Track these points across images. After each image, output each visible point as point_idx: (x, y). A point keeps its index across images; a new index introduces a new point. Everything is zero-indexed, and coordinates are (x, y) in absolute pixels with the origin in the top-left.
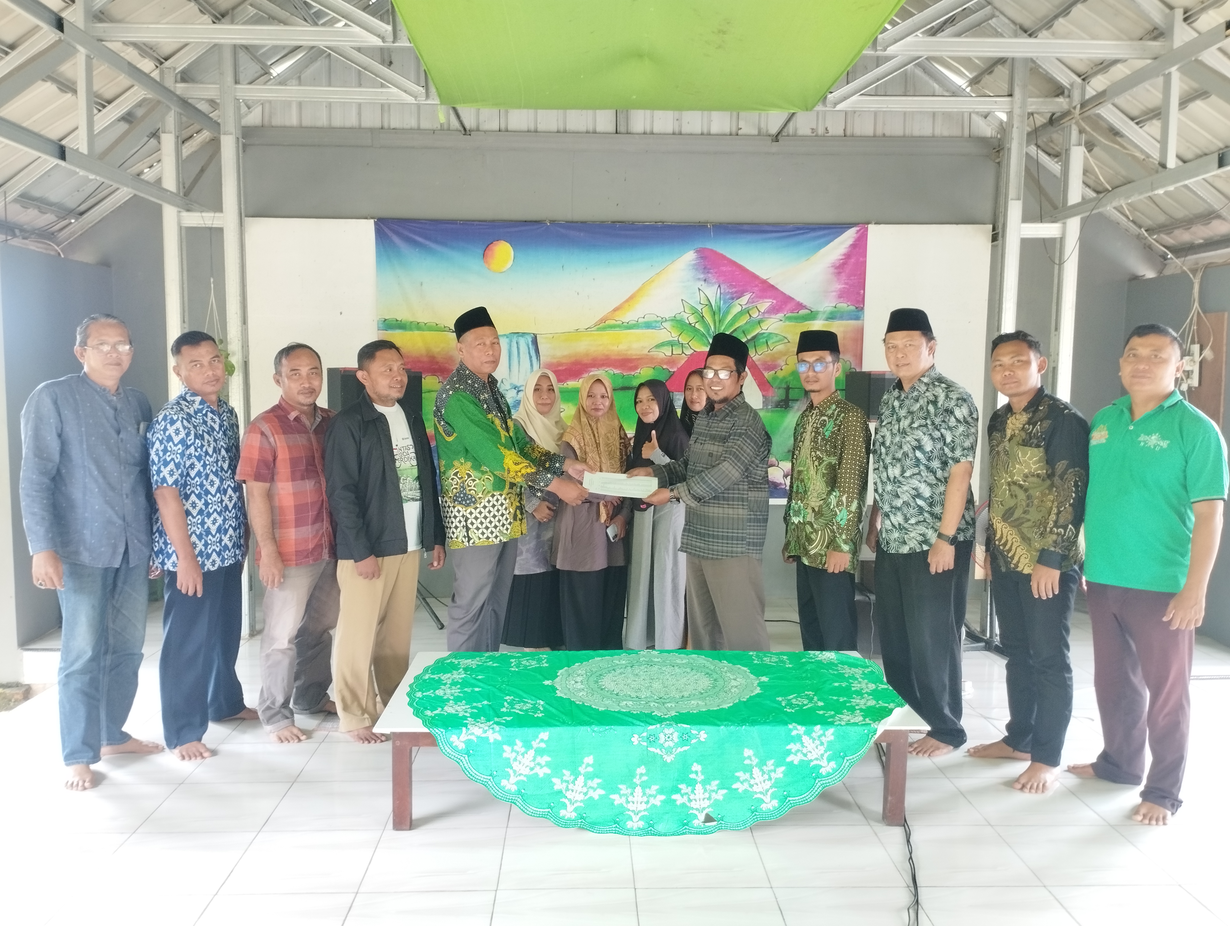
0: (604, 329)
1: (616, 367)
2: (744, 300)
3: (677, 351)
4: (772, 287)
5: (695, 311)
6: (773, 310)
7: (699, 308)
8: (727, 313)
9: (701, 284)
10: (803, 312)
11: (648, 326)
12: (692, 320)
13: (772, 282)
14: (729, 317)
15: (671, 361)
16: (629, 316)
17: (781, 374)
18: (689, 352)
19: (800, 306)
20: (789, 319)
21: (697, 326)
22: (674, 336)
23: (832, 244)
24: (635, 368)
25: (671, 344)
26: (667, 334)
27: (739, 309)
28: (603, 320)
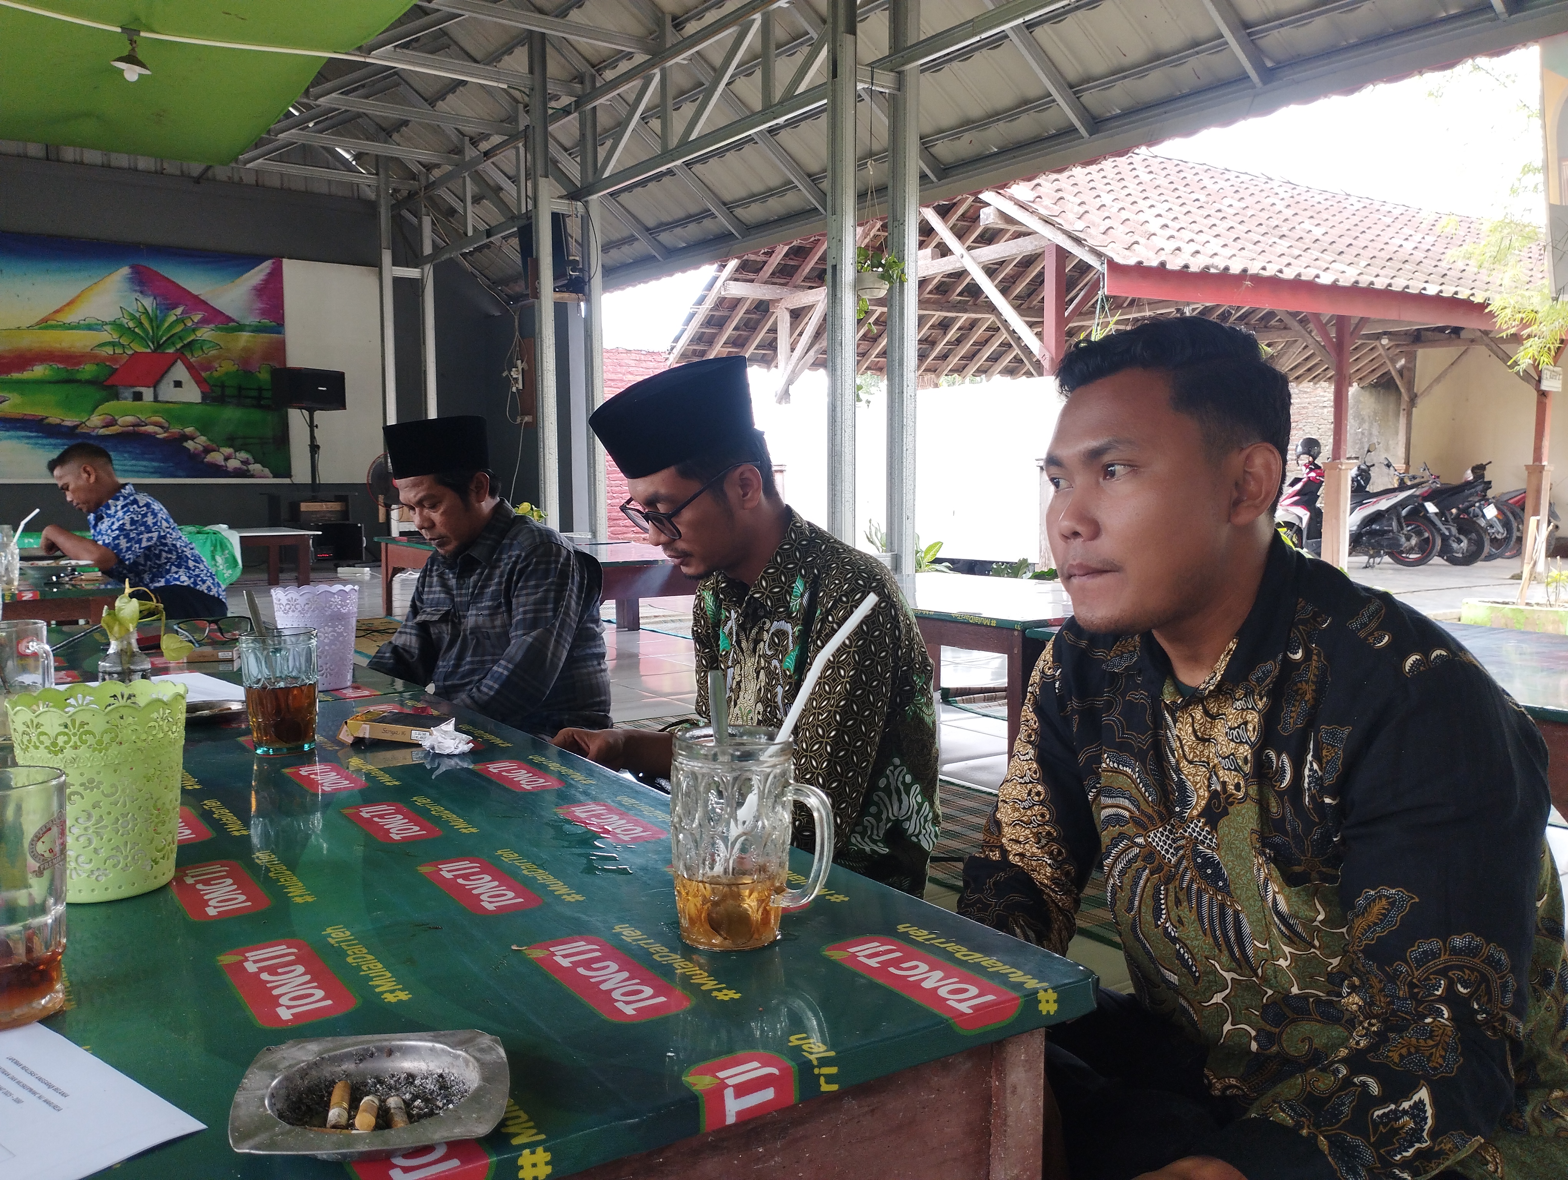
0: (46, 328)
1: (60, 362)
2: (179, 311)
3: (119, 351)
4: (204, 303)
5: (133, 318)
6: (204, 321)
7: (137, 315)
8: (163, 321)
9: (137, 295)
10: (231, 324)
11: (90, 327)
12: (131, 325)
13: (202, 297)
14: (166, 325)
15: (113, 358)
16: (71, 317)
17: (215, 374)
18: (130, 352)
19: (230, 319)
20: (221, 330)
21: (137, 330)
22: (115, 337)
23: (253, 271)
24: (79, 364)
25: (113, 344)
26: (106, 336)
27: (174, 318)
28: (45, 320)
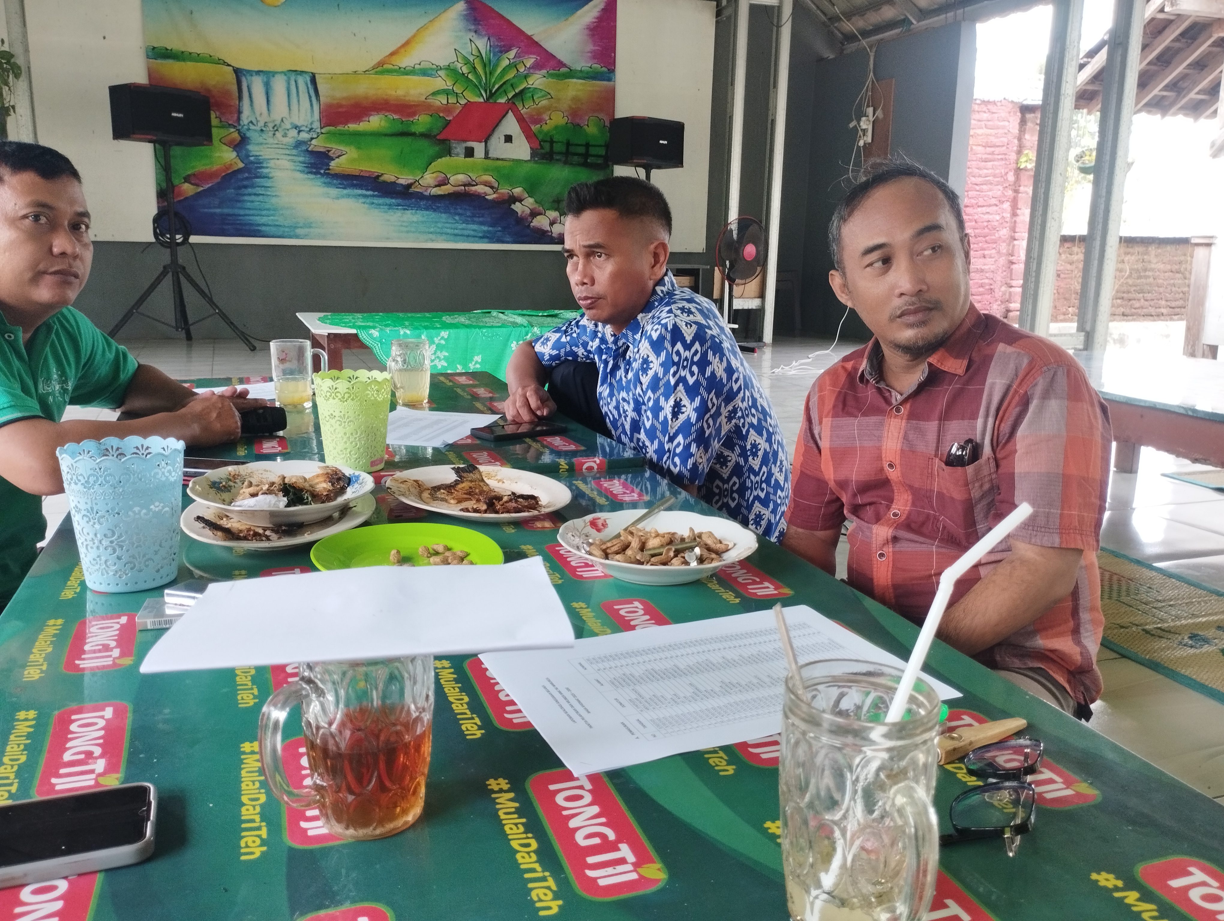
0: (382, 73)
1: (395, 112)
2: (512, 54)
3: (452, 100)
4: (536, 44)
5: (467, 62)
6: (537, 66)
7: (471, 58)
8: (496, 65)
9: (471, 35)
10: (563, 70)
11: (424, 73)
12: (465, 70)
13: (536, 38)
14: (499, 70)
15: (447, 109)
16: (406, 61)
17: (545, 128)
18: (463, 102)
19: (561, 64)
20: (552, 76)
21: (470, 76)
22: (448, 84)
23: (586, 7)
24: (414, 114)
25: (447, 92)
26: (441, 82)
27: (506, 62)
28: (381, 64)
